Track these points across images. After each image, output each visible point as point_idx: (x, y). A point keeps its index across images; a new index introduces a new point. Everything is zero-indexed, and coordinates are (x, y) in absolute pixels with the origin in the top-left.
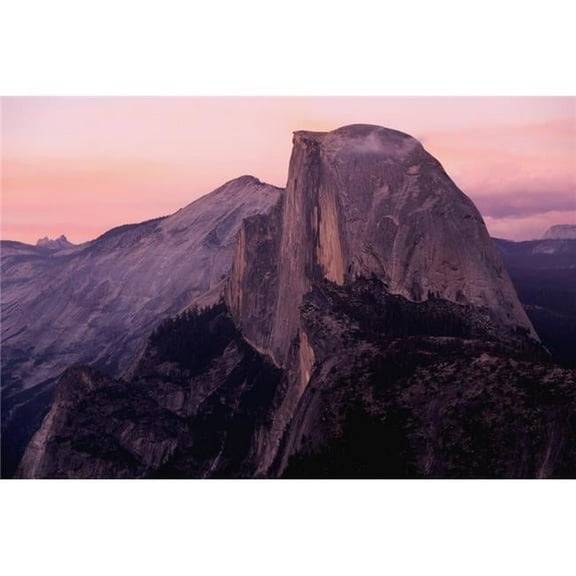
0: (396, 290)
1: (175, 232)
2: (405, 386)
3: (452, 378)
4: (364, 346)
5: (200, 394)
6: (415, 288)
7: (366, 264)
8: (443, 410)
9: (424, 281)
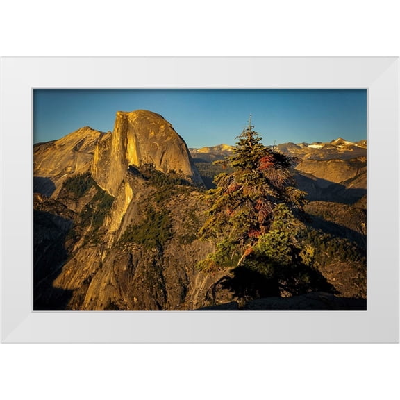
0: (158, 168)
1: (61, 146)
2: (167, 202)
3: (184, 199)
4: (151, 188)
5: (82, 204)
6: (165, 168)
7: (147, 159)
8: (181, 211)
9: (168, 166)
